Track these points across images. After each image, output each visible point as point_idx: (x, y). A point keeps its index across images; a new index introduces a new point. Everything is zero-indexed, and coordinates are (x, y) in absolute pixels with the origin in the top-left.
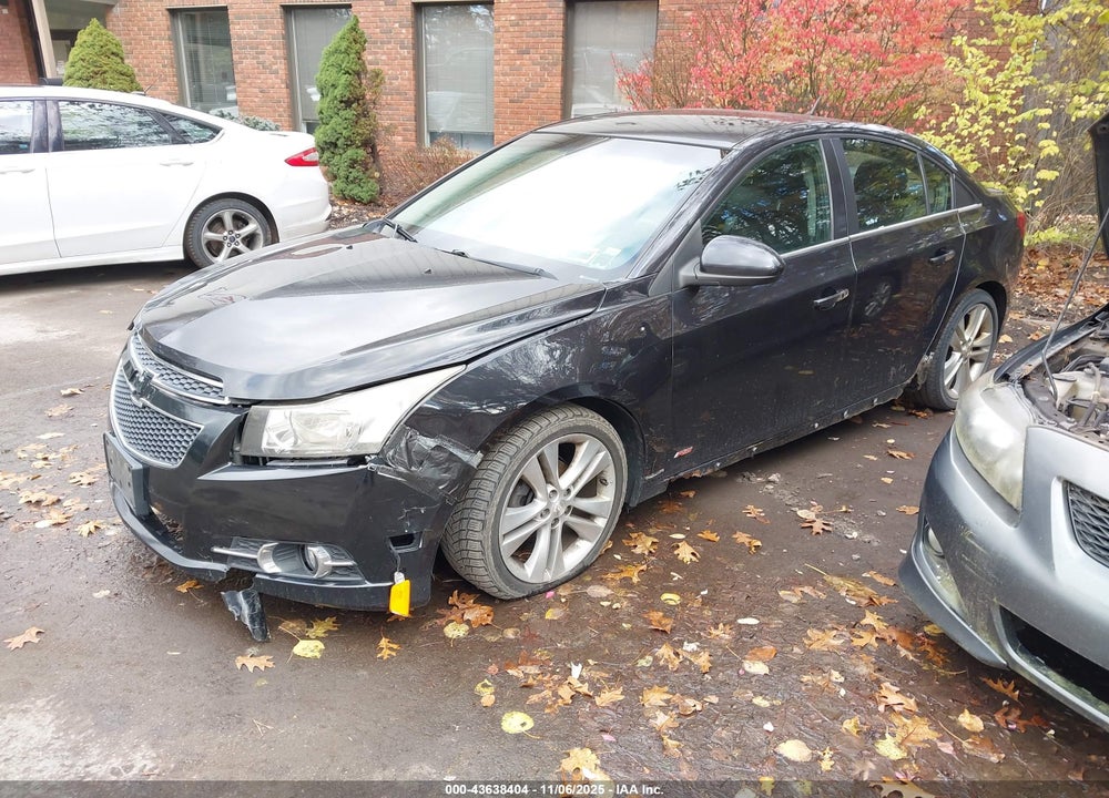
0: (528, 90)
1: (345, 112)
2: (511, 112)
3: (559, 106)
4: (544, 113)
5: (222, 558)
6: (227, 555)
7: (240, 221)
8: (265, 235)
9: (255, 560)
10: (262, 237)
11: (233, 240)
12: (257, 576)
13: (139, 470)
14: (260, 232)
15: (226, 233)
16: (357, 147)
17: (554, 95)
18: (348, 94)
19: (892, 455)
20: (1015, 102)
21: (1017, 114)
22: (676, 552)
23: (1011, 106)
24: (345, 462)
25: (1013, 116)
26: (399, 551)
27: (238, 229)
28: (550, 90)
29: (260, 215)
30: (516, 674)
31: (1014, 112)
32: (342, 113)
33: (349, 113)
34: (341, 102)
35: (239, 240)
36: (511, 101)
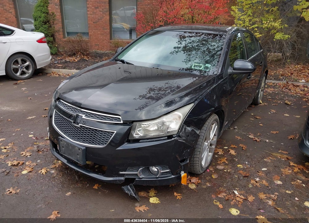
0: (99, 20)
1: (45, 25)
2: (94, 26)
3: (109, 24)
4: (104, 26)
5: (123, 175)
6: (124, 174)
7: (24, 61)
8: (32, 65)
9: (137, 174)
10: (31, 66)
11: (22, 68)
12: (136, 179)
13: (84, 149)
14: (31, 65)
15: (19, 66)
16: (50, 37)
17: (107, 21)
18: (45, 20)
19: (256, 118)
20: (250, 23)
21: (251, 26)
22: (230, 152)
23: (249, 24)
24: (166, 138)
25: (250, 27)
26: (183, 164)
27: (23, 64)
28: (106, 19)
29: (30, 59)
30: (221, 196)
31: (250, 26)
32: (43, 26)
33: (46, 26)
34: (43, 22)
35: (24, 67)
36: (94, 23)
